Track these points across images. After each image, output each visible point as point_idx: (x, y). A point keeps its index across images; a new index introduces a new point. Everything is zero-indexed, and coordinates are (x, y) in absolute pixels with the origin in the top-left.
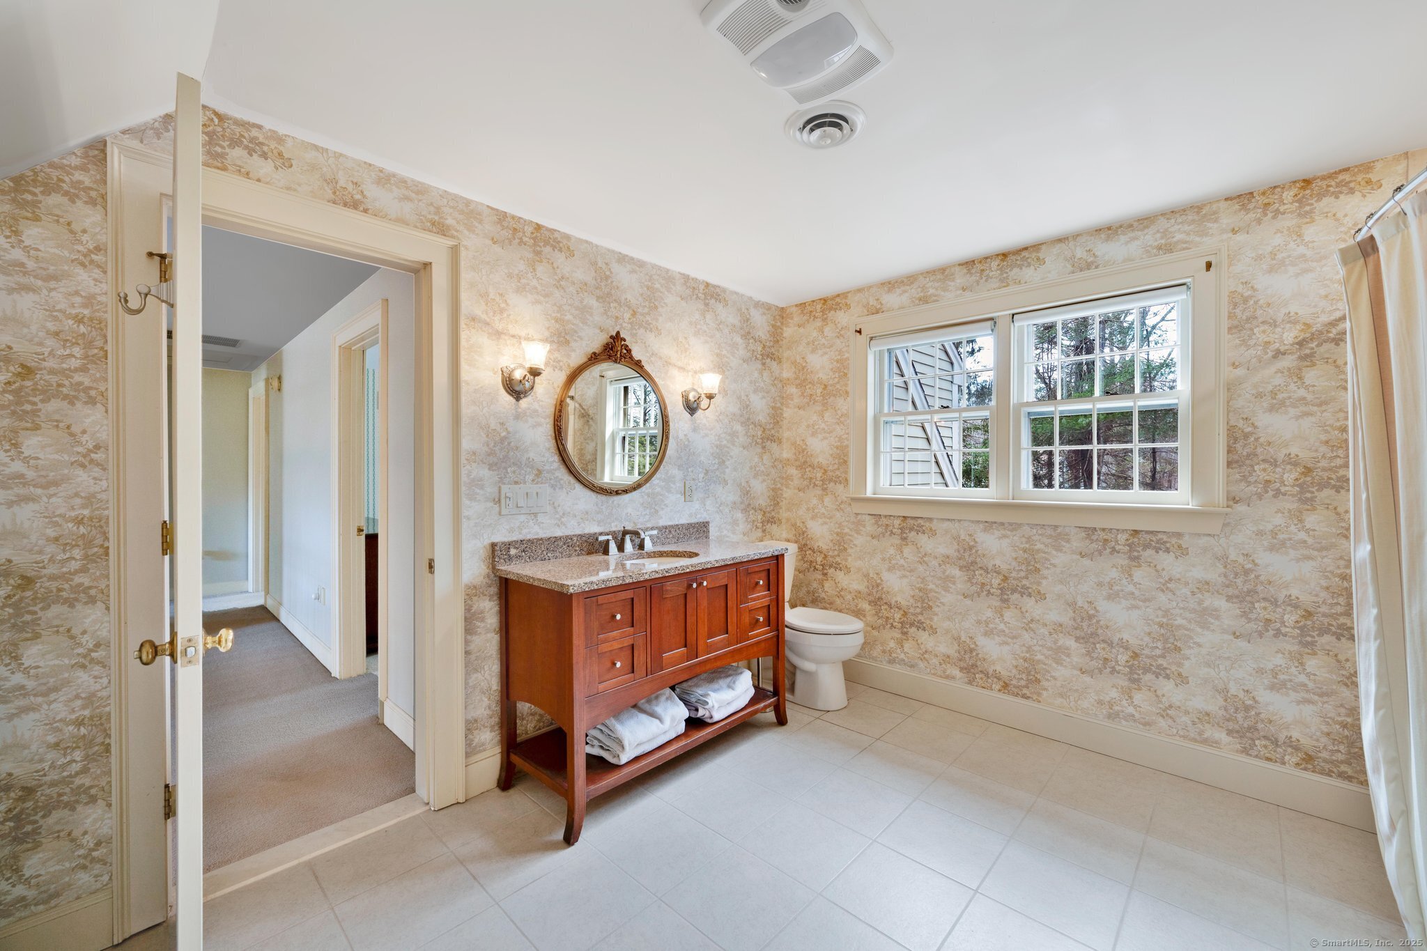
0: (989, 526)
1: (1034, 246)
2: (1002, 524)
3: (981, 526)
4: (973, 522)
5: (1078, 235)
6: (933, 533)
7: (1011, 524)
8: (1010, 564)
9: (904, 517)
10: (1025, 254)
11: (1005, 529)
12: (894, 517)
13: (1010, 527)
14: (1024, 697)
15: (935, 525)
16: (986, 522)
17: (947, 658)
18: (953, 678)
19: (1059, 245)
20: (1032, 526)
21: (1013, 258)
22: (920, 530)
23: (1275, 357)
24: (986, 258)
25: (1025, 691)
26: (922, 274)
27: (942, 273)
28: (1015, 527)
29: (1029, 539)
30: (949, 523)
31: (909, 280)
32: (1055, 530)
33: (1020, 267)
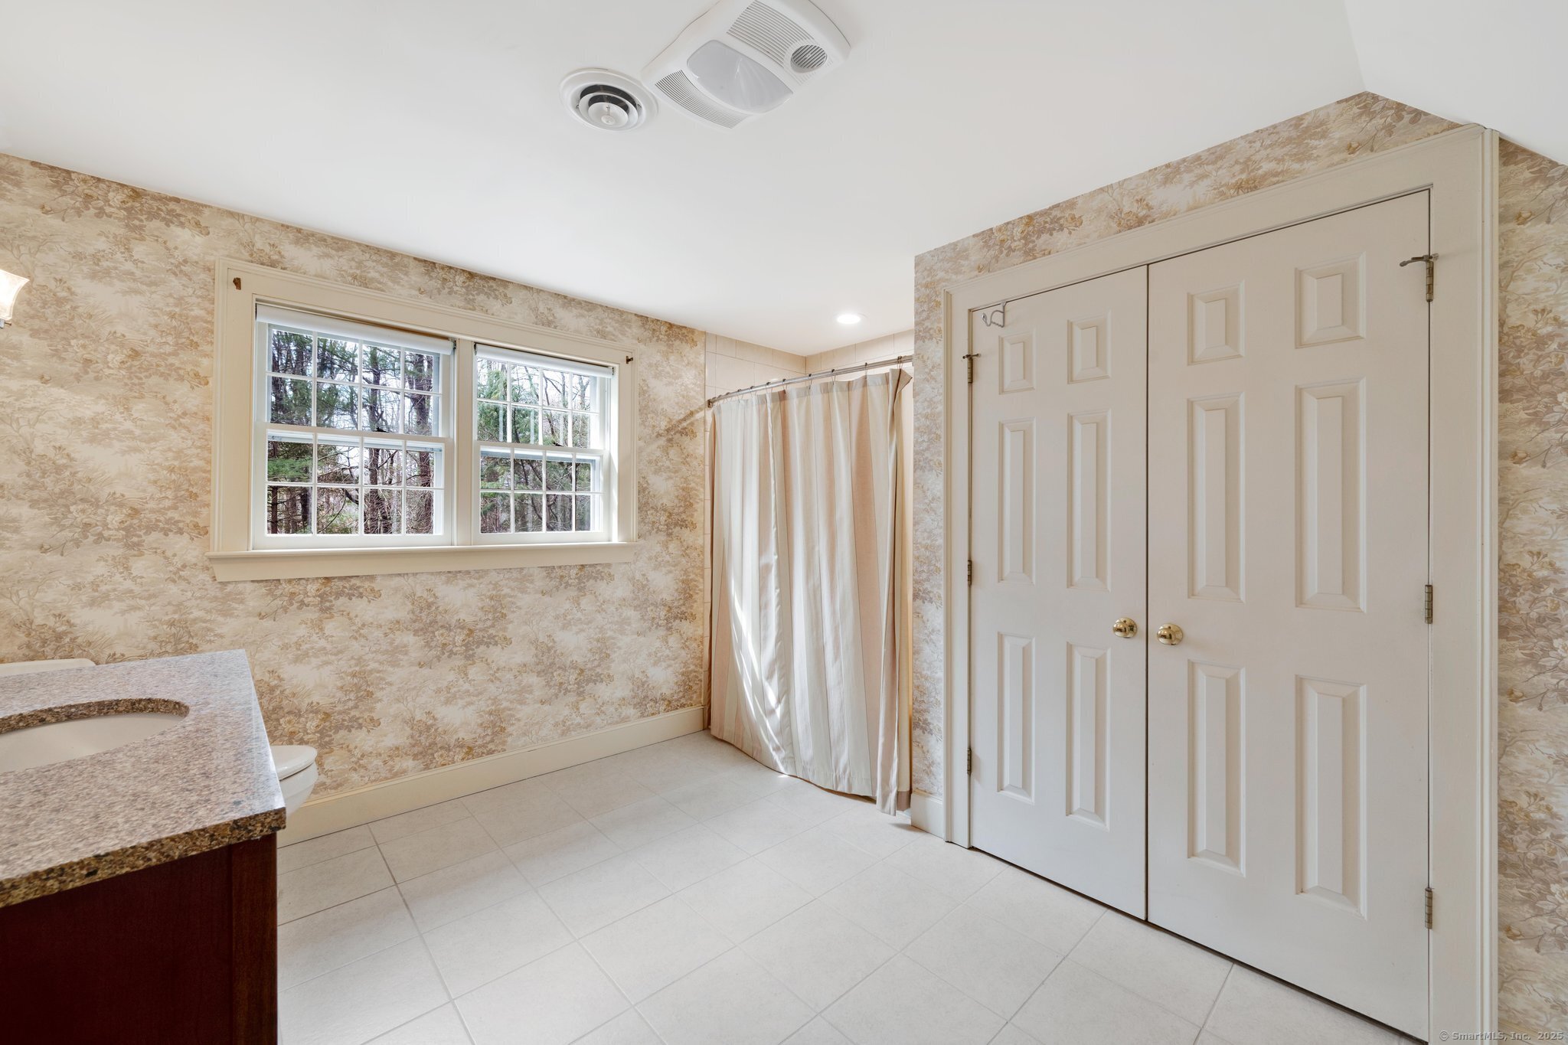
0: (452, 576)
1: (502, 281)
2: (468, 572)
3: (443, 578)
4: (432, 574)
5: (541, 290)
6: (376, 594)
7: (477, 572)
8: (476, 616)
9: (326, 578)
10: (491, 283)
11: (470, 577)
12: (307, 580)
13: (477, 575)
14: (491, 752)
15: (376, 585)
16: (449, 572)
17: (396, 751)
18: (404, 772)
19: (524, 292)
20: (498, 571)
21: (482, 282)
22: (355, 593)
23: (657, 437)
24: (451, 268)
25: (491, 746)
26: (359, 244)
27: (392, 259)
28: (481, 574)
29: (496, 586)
30: (397, 579)
31: (339, 244)
32: (520, 573)
33: (488, 295)
